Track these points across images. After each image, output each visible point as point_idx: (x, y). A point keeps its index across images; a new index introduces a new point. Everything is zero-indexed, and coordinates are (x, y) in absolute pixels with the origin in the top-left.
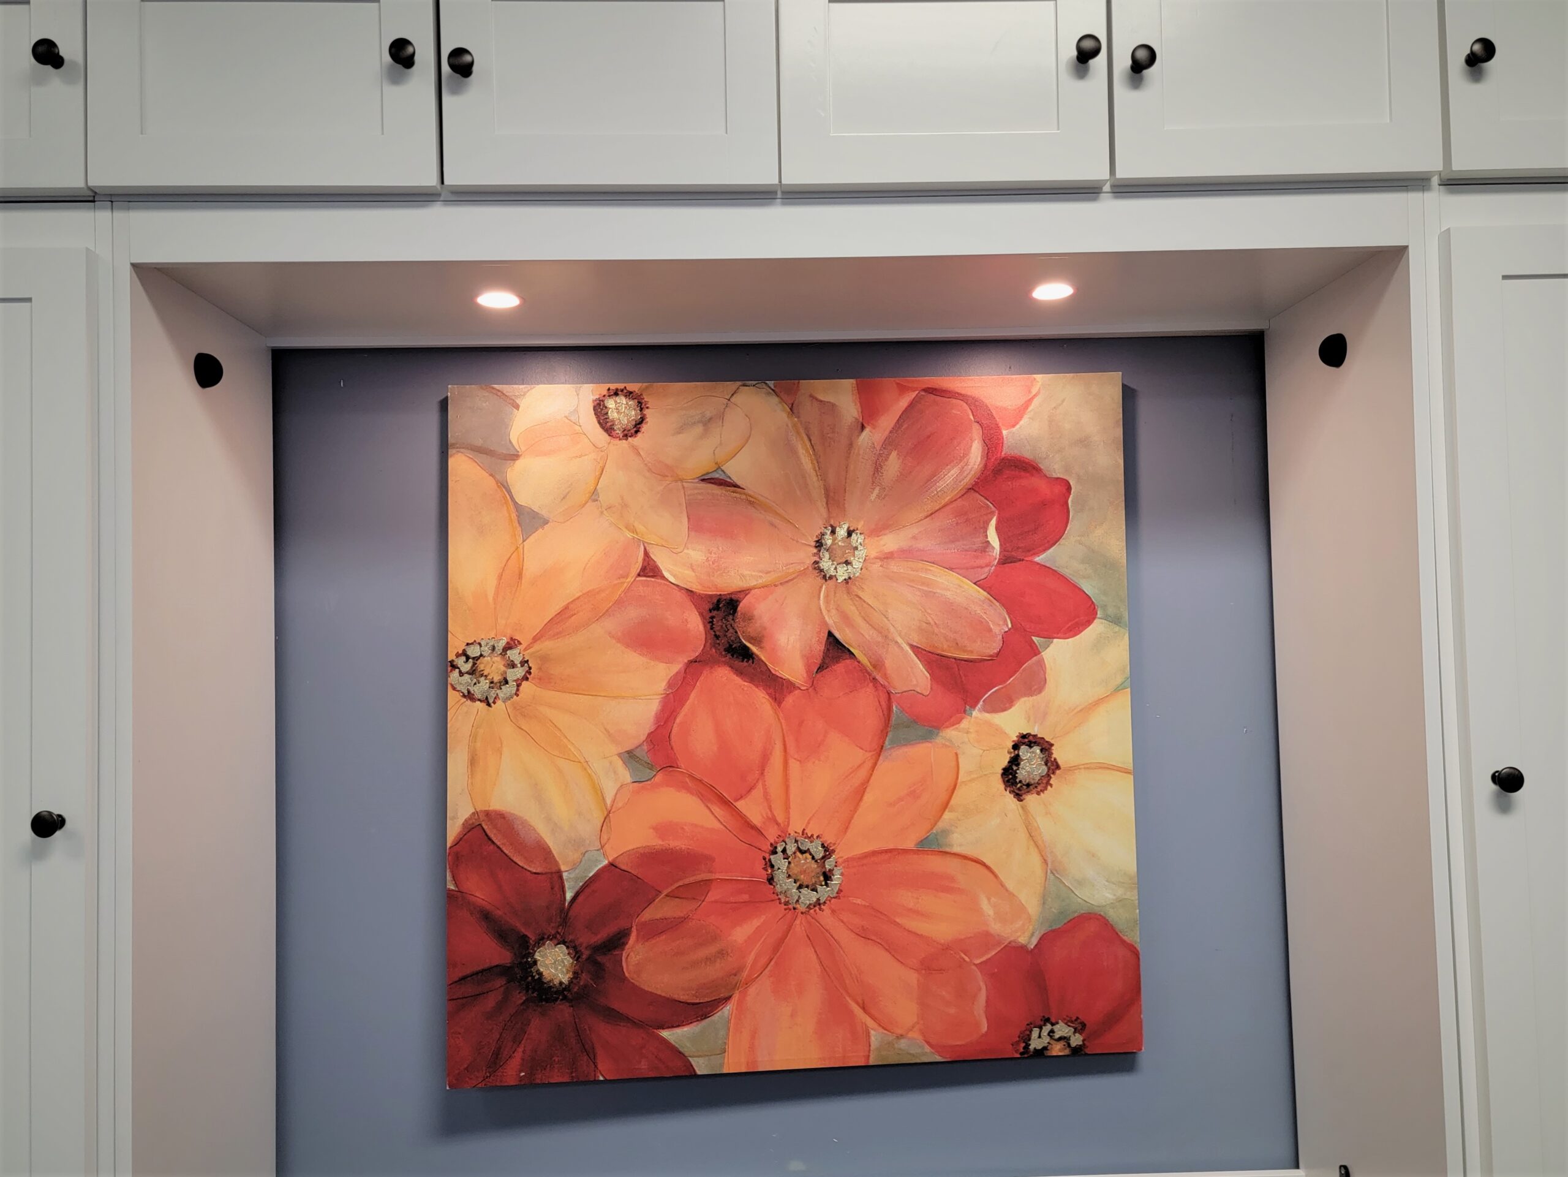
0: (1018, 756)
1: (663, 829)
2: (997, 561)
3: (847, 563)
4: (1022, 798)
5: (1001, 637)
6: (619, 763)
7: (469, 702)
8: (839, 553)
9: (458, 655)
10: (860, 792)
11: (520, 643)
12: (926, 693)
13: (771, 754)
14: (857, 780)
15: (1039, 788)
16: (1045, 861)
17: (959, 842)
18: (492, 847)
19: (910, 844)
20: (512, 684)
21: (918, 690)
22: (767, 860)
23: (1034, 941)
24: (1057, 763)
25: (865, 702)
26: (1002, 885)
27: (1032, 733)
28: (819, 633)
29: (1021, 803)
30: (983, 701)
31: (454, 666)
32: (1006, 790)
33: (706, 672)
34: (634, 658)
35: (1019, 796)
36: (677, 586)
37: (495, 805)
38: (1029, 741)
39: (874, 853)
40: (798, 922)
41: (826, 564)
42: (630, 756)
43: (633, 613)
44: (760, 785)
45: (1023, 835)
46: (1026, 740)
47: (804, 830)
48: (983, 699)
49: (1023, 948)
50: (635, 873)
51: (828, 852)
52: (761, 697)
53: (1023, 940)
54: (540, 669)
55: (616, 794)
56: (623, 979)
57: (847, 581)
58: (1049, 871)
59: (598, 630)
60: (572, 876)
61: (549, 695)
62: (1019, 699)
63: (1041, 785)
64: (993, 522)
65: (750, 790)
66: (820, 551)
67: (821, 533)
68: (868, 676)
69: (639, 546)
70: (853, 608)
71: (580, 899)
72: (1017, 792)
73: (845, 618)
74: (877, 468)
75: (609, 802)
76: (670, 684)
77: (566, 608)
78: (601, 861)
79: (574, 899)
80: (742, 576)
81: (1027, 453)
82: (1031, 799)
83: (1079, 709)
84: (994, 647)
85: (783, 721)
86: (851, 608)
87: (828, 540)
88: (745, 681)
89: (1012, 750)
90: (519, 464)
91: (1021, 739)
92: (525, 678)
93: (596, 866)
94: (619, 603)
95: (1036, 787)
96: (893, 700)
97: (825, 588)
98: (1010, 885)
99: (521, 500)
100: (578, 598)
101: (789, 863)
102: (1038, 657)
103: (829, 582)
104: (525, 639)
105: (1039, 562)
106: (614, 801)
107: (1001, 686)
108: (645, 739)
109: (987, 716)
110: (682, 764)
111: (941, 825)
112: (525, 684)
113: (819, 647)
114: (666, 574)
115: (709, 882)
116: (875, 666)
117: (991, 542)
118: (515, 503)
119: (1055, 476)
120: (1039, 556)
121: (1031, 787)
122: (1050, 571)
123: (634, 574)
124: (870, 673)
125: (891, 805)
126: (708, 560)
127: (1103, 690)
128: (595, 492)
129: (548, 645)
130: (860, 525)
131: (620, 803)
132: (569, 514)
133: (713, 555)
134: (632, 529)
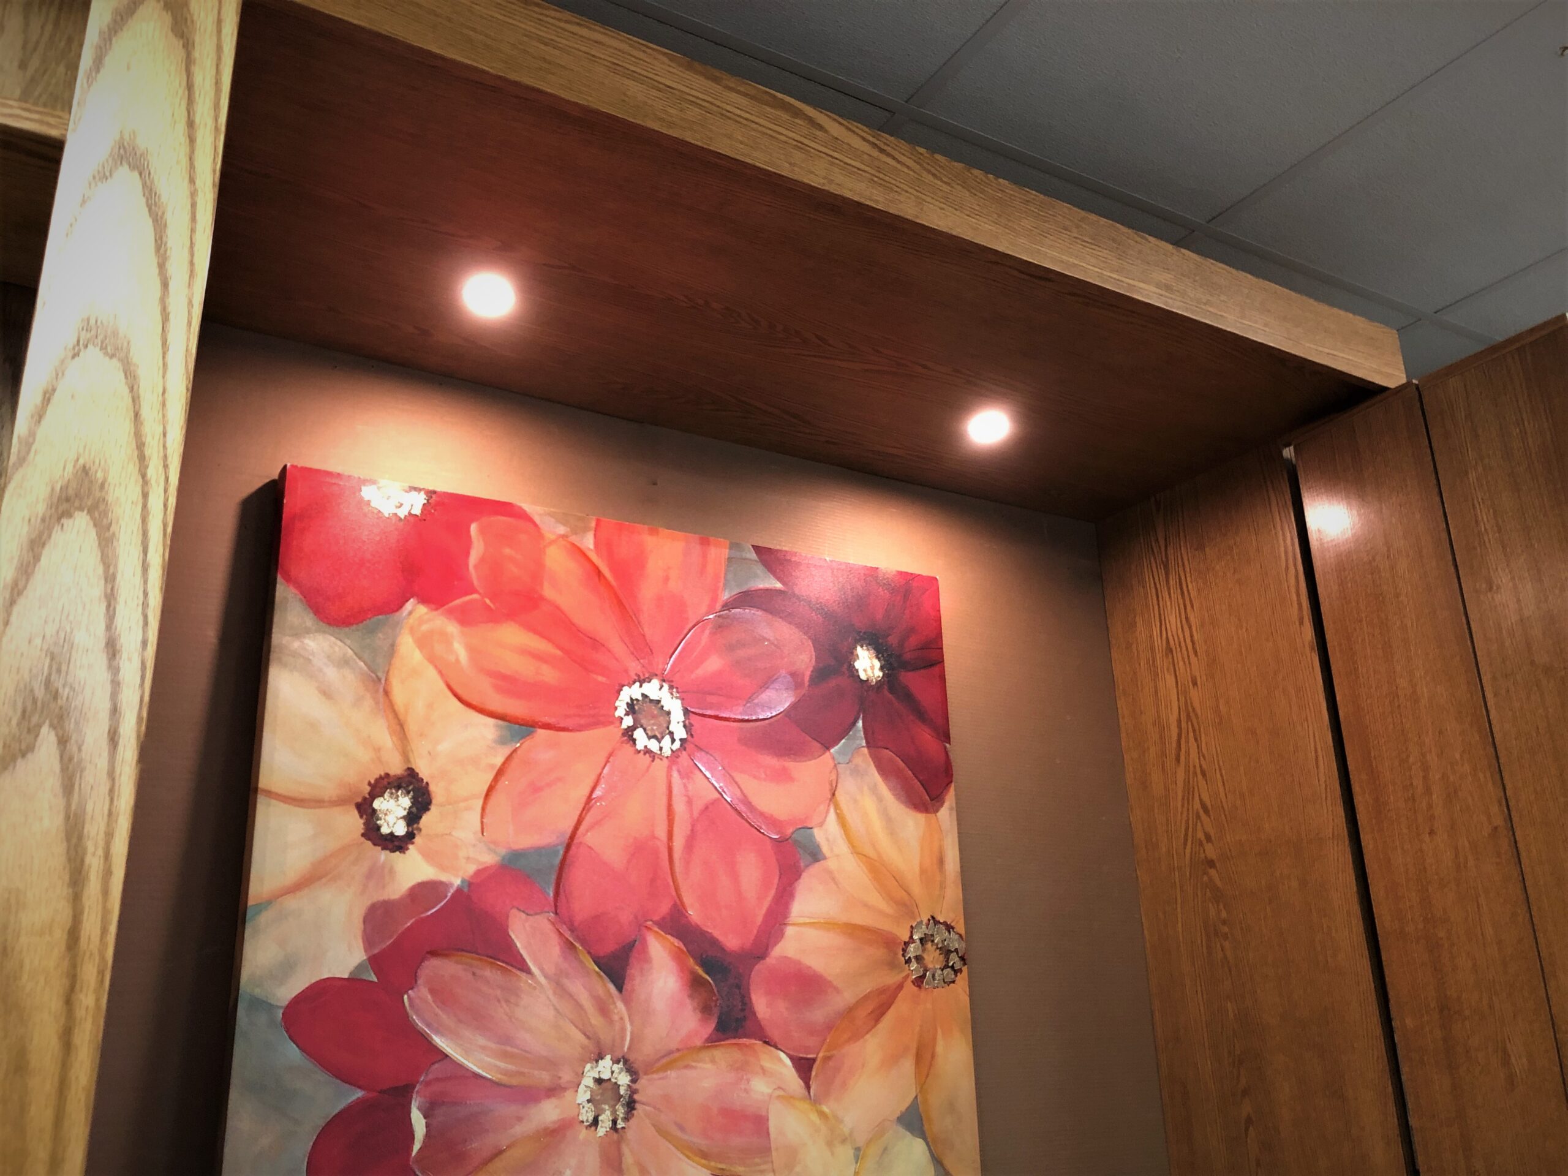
0: (409, 825)
1: (785, 777)
2: (416, 1089)
3: (599, 1081)
4: (409, 772)
5: (419, 982)
6: (825, 849)
7: (947, 920)
8: (609, 1096)
9: (960, 970)
11: (912, 982)
12: (514, 911)
13: (685, 847)
15: (385, 782)
16: (386, 693)
17: (486, 729)
18: (921, 778)
19: (542, 733)
20: (916, 937)
21: (523, 916)
22: (689, 734)
23: (410, 605)
24: (359, 812)
25: (585, 901)
26: (440, 672)
27: (387, 852)
28: (633, 992)
29: (410, 766)
30: (446, 896)
31: (962, 958)
32: (427, 783)
33: (749, 944)
34: (816, 963)
35: (412, 774)
36: (776, 1048)
37: (921, 817)
38: (393, 841)
39: (581, 727)
40: (660, 667)
41: (624, 1079)
42: (816, 855)
43: (818, 1013)
44: (696, 814)
45: (412, 728)
46: (396, 844)
47: (653, 761)
48: (446, 900)
49: (424, 600)
50: (809, 738)
52: (694, 913)
53: (422, 609)
54: (896, 954)
55: (826, 817)
56: (813, 640)
57: (600, 1057)
58: (383, 681)
59: (848, 997)
60: (858, 742)
61: (886, 925)
62: (402, 899)
63: (383, 785)
64: (417, 1147)
65: (705, 810)
66: (631, 1097)
67: (628, 1121)
68: (580, 934)
69: (815, 1095)
70: (593, 1021)
71: (850, 719)
72: (414, 780)
73: (602, 1008)
75: (832, 809)
76: (781, 935)
77: (877, 1020)
78: (838, 752)
79: (855, 720)
80: (713, 1061)
82: (396, 768)
83: (324, 880)
84: (429, 967)
85: (672, 884)
86: (596, 1020)
87: (621, 1111)
88: (710, 933)
89: (415, 832)
91: (403, 846)
92: (907, 944)
93: (841, 748)
94: (831, 1027)
95: (389, 783)
96: (553, 904)
97: (624, 1047)
98: (432, 673)
99: (920, 1143)
100: (867, 1033)
102: (371, 954)
103: (620, 1055)
104: (910, 987)
105: (359, 1090)
106: (827, 812)
107: (423, 915)
108: (804, 875)
109: (444, 877)
110: (769, 844)
111: (507, 751)
112: (907, 940)
113: (633, 971)
114: (788, 1062)
116: (572, 946)
117: (421, 1116)
118: (925, 1139)
120: (358, 1098)
121: (396, 784)
122: (347, 1077)
123: (818, 1062)
124: (578, 938)
125: (559, 779)
126: (748, 1081)
127: (291, 903)
128: (857, 1159)
129: (891, 979)
130: (583, 1134)
131: (822, 808)
132: (880, 1131)
133: (743, 1087)
134: (822, 1115)
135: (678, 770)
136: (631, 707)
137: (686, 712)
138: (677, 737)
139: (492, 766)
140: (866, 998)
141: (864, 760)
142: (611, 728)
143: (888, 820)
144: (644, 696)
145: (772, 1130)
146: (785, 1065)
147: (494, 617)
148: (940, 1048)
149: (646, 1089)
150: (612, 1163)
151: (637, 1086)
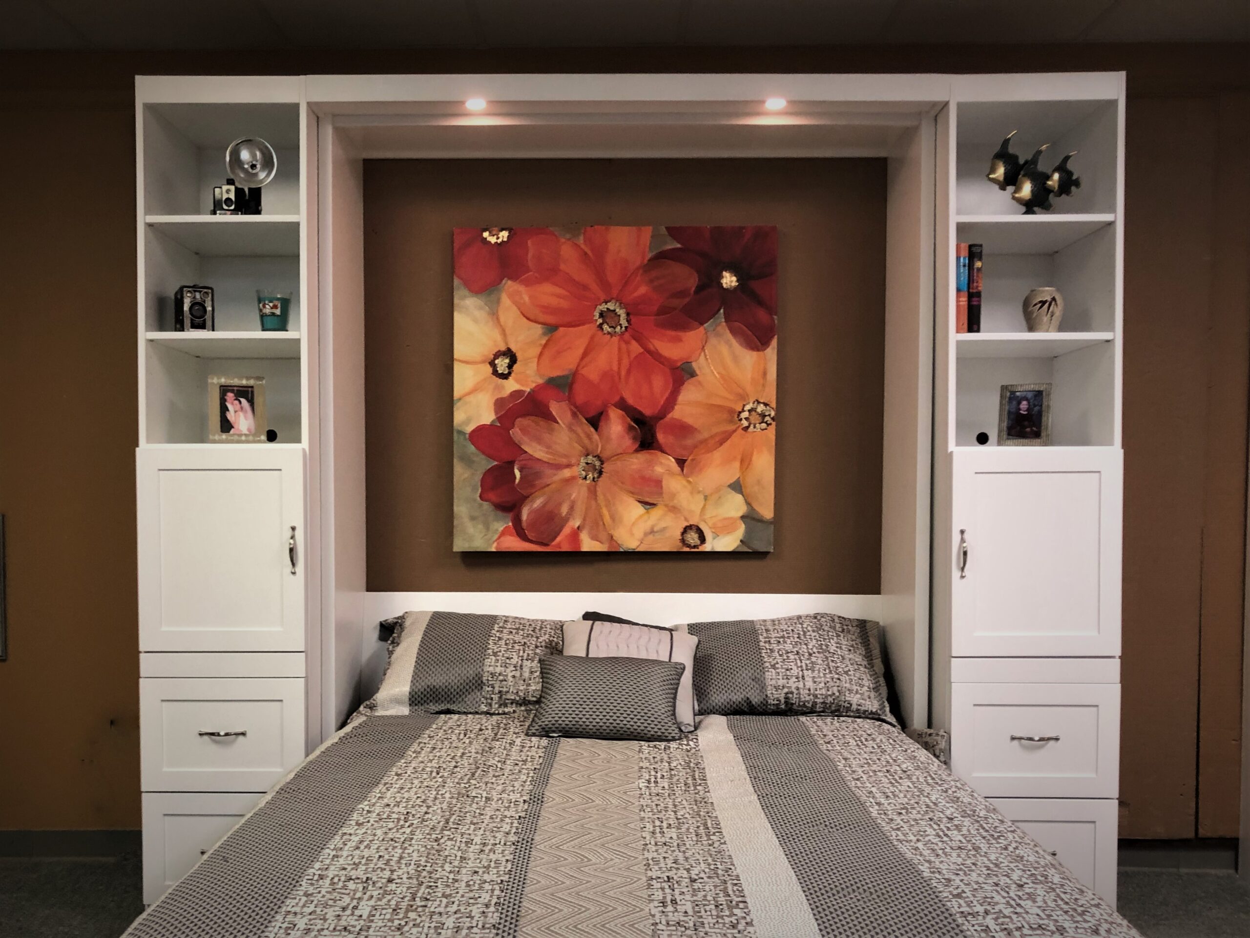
0: (509, 369)
1: (679, 340)
2: (516, 462)
3: (587, 463)
4: (508, 348)
5: (515, 426)
6: (698, 372)
7: (766, 402)
8: (591, 469)
9: (770, 424)
10: (585, 354)
11: (742, 429)
12: (552, 400)
13: (626, 374)
14: (587, 360)
15: (499, 353)
16: (498, 319)
17: (538, 329)
18: (756, 334)
19: (561, 329)
20: (746, 409)
21: (555, 402)
22: (629, 324)
23: (504, 281)
24: (490, 365)
25: (581, 397)
26: (519, 308)
27: (501, 379)
28: (602, 430)
29: (508, 346)
30: (524, 395)
31: (773, 419)
32: (515, 354)
33: (657, 411)
34: (689, 421)
35: (509, 350)
36: (668, 454)
37: (755, 354)
38: (503, 376)
39: (578, 325)
40: (615, 295)
41: (597, 463)
42: (693, 374)
43: (689, 442)
44: (632, 359)
45: (508, 332)
46: (505, 376)
47: (612, 337)
49: (510, 278)
50: (691, 320)
51: (600, 326)
52: (630, 401)
53: (510, 282)
54: (734, 416)
55: (699, 357)
56: (697, 272)
57: (587, 455)
58: (496, 313)
59: (705, 435)
60: (720, 320)
61: (728, 404)
62: (507, 396)
63: (497, 355)
64: (517, 481)
65: (636, 357)
66: (600, 470)
67: (599, 478)
69: (685, 474)
71: (717, 309)
72: (510, 352)
73: (589, 437)
74: (572, 508)
75: (703, 354)
76: (673, 408)
77: (721, 444)
79: (719, 310)
80: (636, 458)
81: (500, 513)
82: (503, 348)
83: (478, 391)
84: (519, 421)
85: (620, 389)
86: (586, 441)
87: (596, 474)
88: (638, 408)
89: (511, 371)
90: (740, 514)
91: (507, 377)
92: (740, 413)
93: (709, 324)
94: (695, 447)
95: (501, 354)
96: (568, 397)
97: (598, 452)
98: (515, 308)
99: (741, 496)
100: (715, 449)
101: (619, 322)
102: (497, 416)
103: (596, 455)
104: (740, 431)
105: (496, 462)
106: (700, 355)
107: (516, 402)
108: (686, 383)
109: (523, 389)
110: (668, 370)
111: (546, 338)
112: (740, 410)
113: (602, 423)
114: (673, 460)
115: (658, 314)
116: (576, 413)
117: (518, 471)
118: (743, 495)
119: (487, 503)
120: (496, 464)
121: (503, 354)
122: (490, 457)
123: (688, 461)
124: (578, 411)
125: (570, 348)
126: (653, 467)
127: (467, 399)
128: (706, 500)
129: (730, 427)
130: (581, 481)
131: (697, 353)
132: (718, 490)
133: (651, 469)
134: (689, 482)
135: (624, 341)
136: (601, 315)
137: (628, 314)
138: (623, 326)
139: (541, 344)
140: (716, 435)
141: (724, 330)
142: (591, 325)
143: (735, 356)
144: (608, 309)
145: (664, 486)
147: (539, 281)
148: (754, 458)
149: (607, 467)
150: (593, 492)
151: (603, 466)
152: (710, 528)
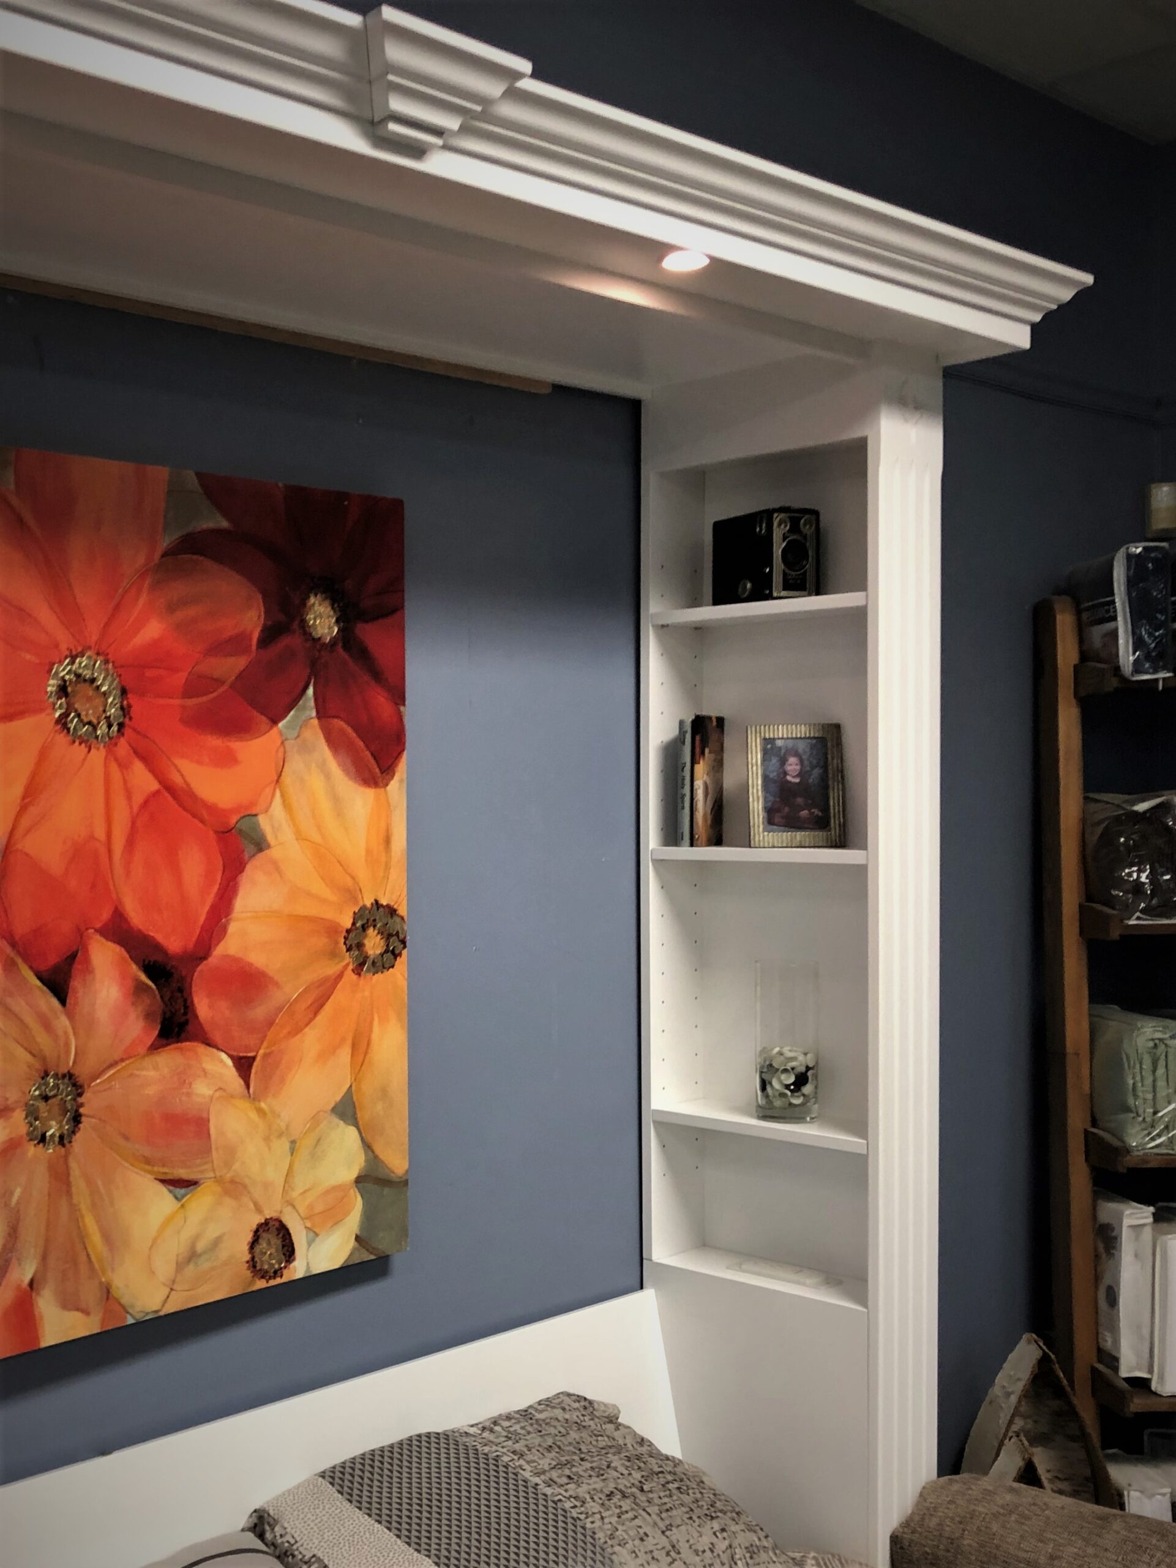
1: (228, 760)
3: (46, 1098)
6: (270, 837)
7: (393, 904)
8: (56, 1110)
9: (401, 954)
10: (28, 798)
11: (352, 970)
13: (125, 847)
14: (33, 811)
18: (371, 747)
20: (358, 923)
22: (127, 717)
25: (24, 911)
28: (76, 1004)
31: (404, 942)
33: (191, 945)
34: (258, 959)
36: (218, 1049)
37: (370, 793)
39: (12, 717)
40: (94, 638)
41: (69, 1095)
42: (261, 845)
43: (259, 1012)
44: (136, 809)
47: (89, 751)
50: (253, 712)
51: (62, 722)
52: (136, 917)
54: (337, 943)
55: (271, 803)
57: (46, 1074)
59: (288, 991)
60: (308, 713)
61: (329, 914)
65: (146, 803)
66: (76, 1111)
67: (74, 1134)
68: (21, 949)
69: (254, 1093)
70: (39, 1039)
71: (301, 685)
73: (47, 1025)
74: (14, 1230)
75: (278, 793)
76: (224, 930)
77: (316, 1013)
78: (286, 727)
79: (306, 688)
80: (156, 1068)
85: (112, 887)
86: (41, 1037)
87: (67, 1126)
88: (152, 937)
90: (354, 1174)
92: (349, 931)
93: (289, 721)
94: (271, 1023)
97: (68, 1062)
99: (351, 1133)
100: (307, 1025)
101: (104, 711)
103: (66, 1071)
104: (349, 975)
106: (273, 795)
108: (249, 867)
110: (212, 835)
112: (350, 926)
113: (76, 983)
114: (229, 1062)
115: (186, 695)
116: (13, 963)
118: (358, 1128)
123: (258, 1059)
124: (19, 953)
126: (190, 1084)
128: (292, 1151)
129: (331, 969)
130: (32, 1150)
131: (268, 791)
132: (315, 1120)
133: (185, 1090)
134: (261, 1112)
135: (116, 760)
136: (63, 690)
137: (124, 692)
138: (114, 722)
140: (306, 990)
141: (314, 734)
142: (43, 715)
143: (336, 800)
144: (78, 676)
145: (213, 1131)
146: (225, 1064)
148: (375, 1036)
149: (91, 1103)
150: (61, 1177)
151: (80, 1100)
152: (302, 1219)
